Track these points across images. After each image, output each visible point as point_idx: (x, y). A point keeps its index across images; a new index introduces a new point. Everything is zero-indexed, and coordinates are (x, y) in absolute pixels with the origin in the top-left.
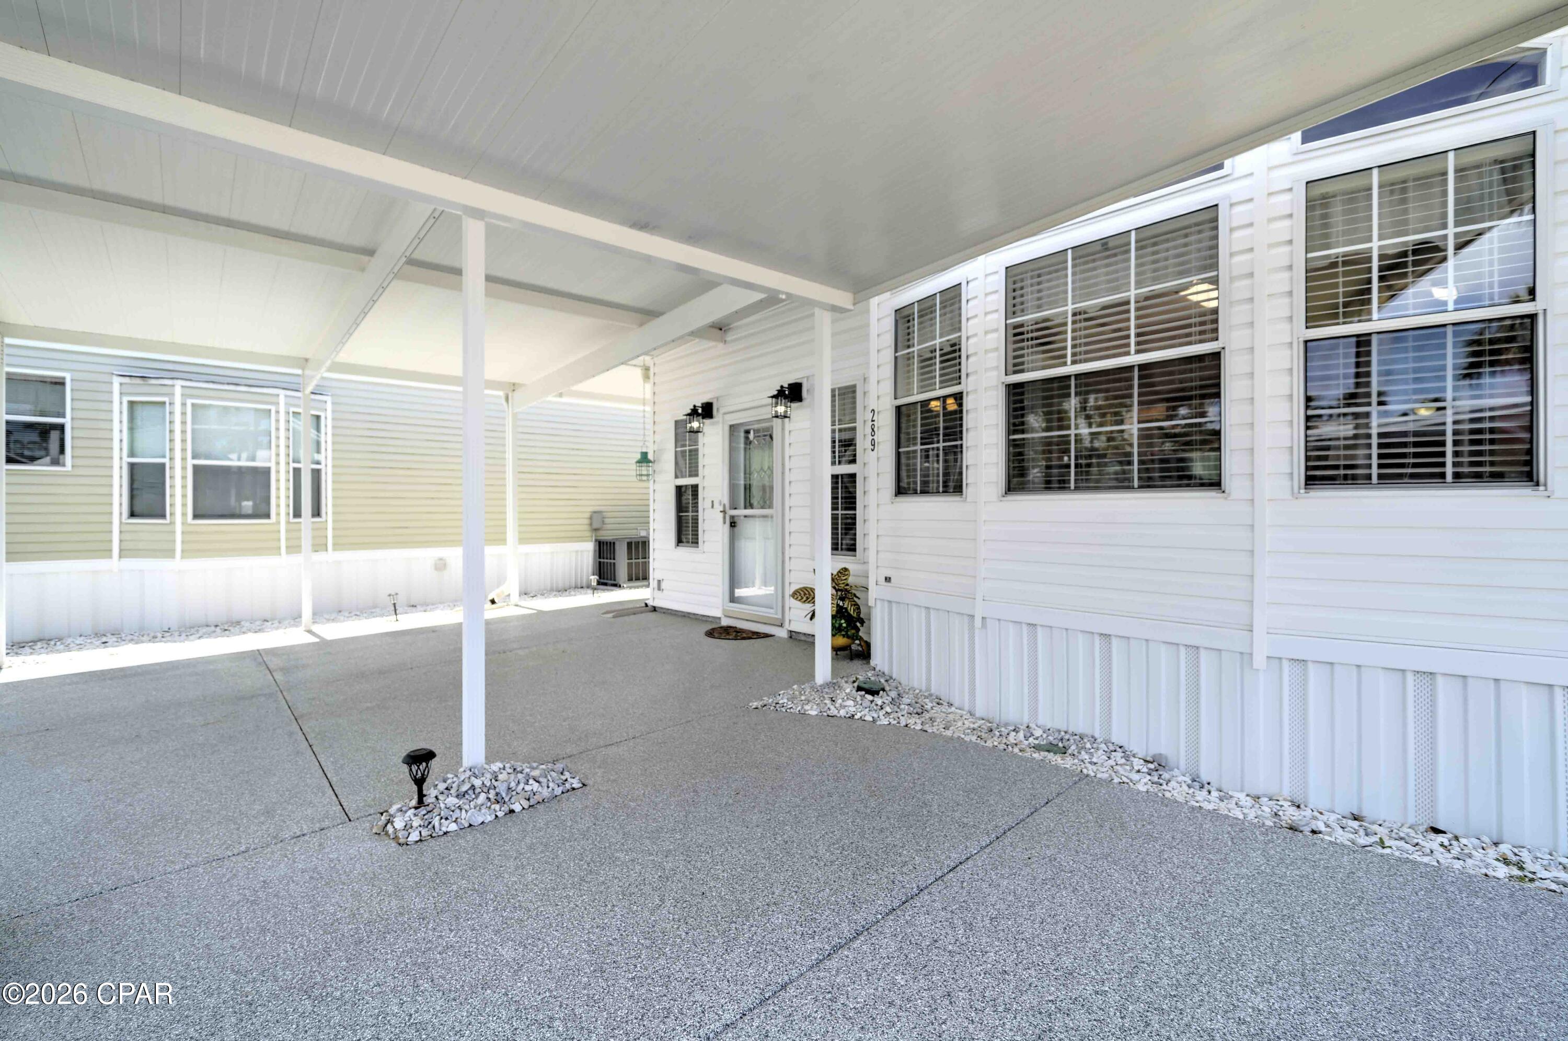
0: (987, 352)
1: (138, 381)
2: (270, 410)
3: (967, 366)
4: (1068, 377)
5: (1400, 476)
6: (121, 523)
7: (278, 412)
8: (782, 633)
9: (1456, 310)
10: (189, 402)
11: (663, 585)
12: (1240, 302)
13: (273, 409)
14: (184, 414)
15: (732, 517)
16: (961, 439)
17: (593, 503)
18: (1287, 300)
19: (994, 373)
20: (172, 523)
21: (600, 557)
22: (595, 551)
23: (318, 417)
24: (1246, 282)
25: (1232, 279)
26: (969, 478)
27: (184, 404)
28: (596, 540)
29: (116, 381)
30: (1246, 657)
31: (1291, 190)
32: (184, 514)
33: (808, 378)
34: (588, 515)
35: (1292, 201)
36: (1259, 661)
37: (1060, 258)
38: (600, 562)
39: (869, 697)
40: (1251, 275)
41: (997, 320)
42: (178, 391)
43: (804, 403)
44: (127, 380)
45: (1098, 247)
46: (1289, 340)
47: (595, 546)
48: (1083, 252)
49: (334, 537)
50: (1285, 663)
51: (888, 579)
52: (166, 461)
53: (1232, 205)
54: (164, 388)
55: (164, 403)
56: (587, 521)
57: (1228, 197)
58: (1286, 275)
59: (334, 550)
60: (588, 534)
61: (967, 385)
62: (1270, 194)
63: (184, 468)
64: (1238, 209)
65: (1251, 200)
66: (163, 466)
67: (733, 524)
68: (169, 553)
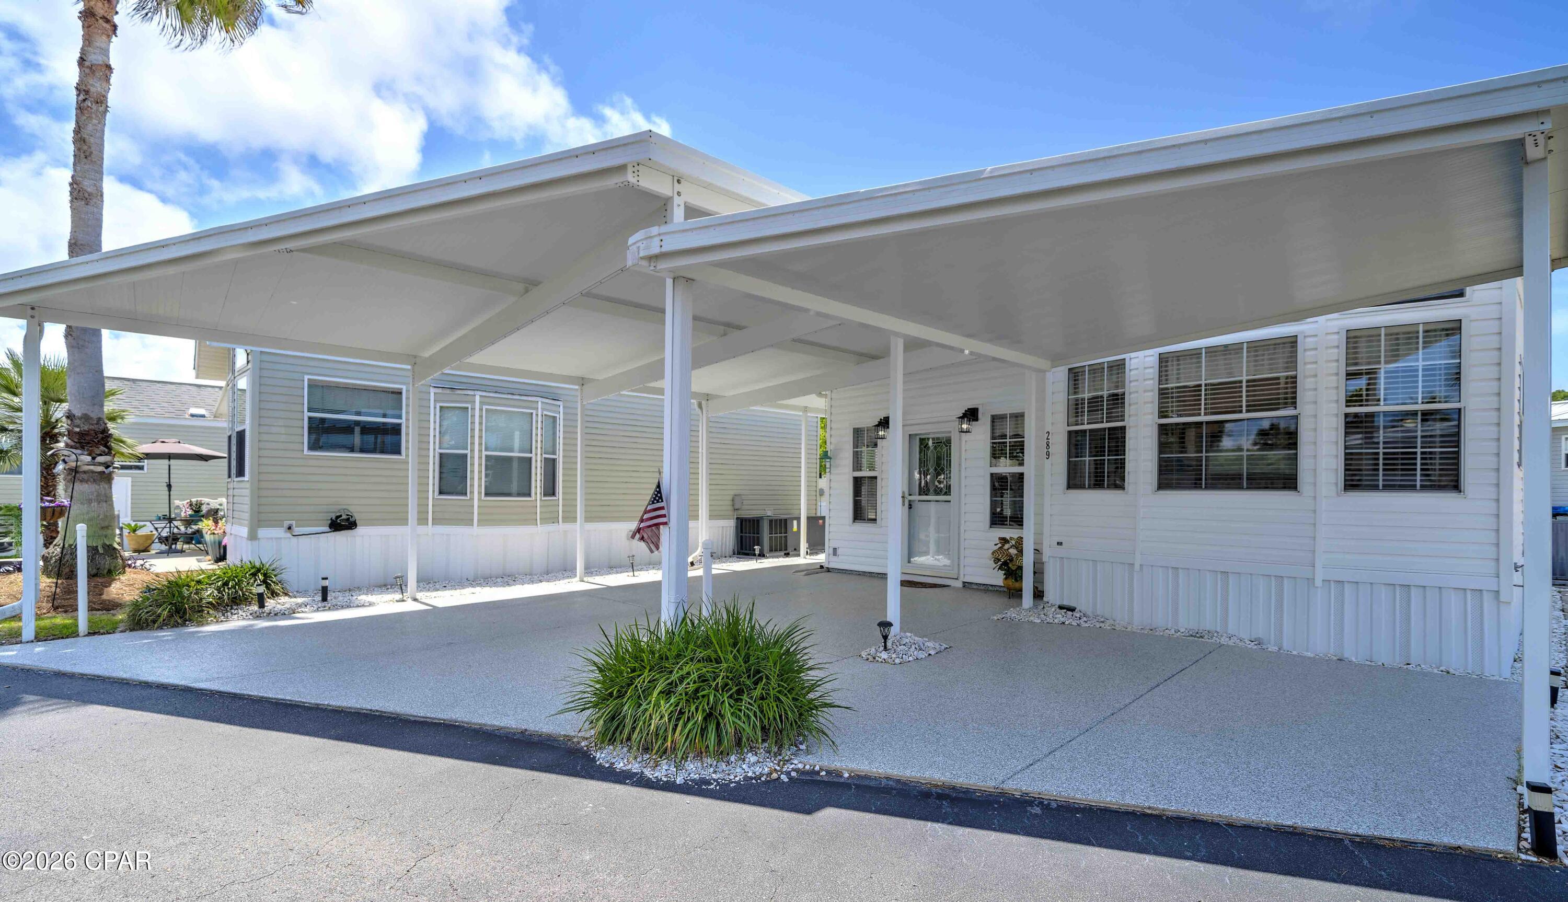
0: (1145, 403)
1: (448, 391)
2: (532, 413)
3: (1129, 410)
4: (1201, 423)
5: (1394, 486)
6: (433, 498)
7: (537, 415)
8: (959, 584)
9: (1423, 403)
10: (484, 407)
11: (839, 552)
12: (1310, 390)
13: (534, 412)
14: (481, 416)
15: (910, 501)
16: (1124, 455)
17: (735, 487)
18: (1335, 391)
19: (1150, 417)
20: (472, 499)
21: (742, 532)
22: (737, 527)
23: (555, 418)
24: (1313, 379)
25: (1305, 377)
26: (1129, 478)
27: (481, 410)
28: (737, 518)
29: (432, 391)
30: (1311, 581)
31: (1338, 333)
32: (480, 493)
33: (982, 404)
34: (730, 498)
35: (1339, 339)
36: (1318, 582)
37: (1198, 351)
38: (741, 537)
39: (1070, 613)
40: (1316, 376)
41: (1152, 384)
42: (477, 399)
43: (979, 422)
44: (440, 391)
45: (1222, 348)
46: (1336, 412)
47: (737, 523)
48: (1211, 350)
49: (563, 512)
50: (1332, 584)
51: (1060, 544)
52: (468, 452)
53: (1305, 337)
54: (468, 397)
55: (468, 408)
56: (730, 503)
57: (1302, 332)
58: (1335, 378)
59: (563, 522)
60: (731, 513)
61: (1129, 422)
62: (1327, 334)
63: (480, 458)
64: (1308, 340)
65: (1316, 336)
66: (466, 455)
67: (910, 507)
68: (469, 522)
